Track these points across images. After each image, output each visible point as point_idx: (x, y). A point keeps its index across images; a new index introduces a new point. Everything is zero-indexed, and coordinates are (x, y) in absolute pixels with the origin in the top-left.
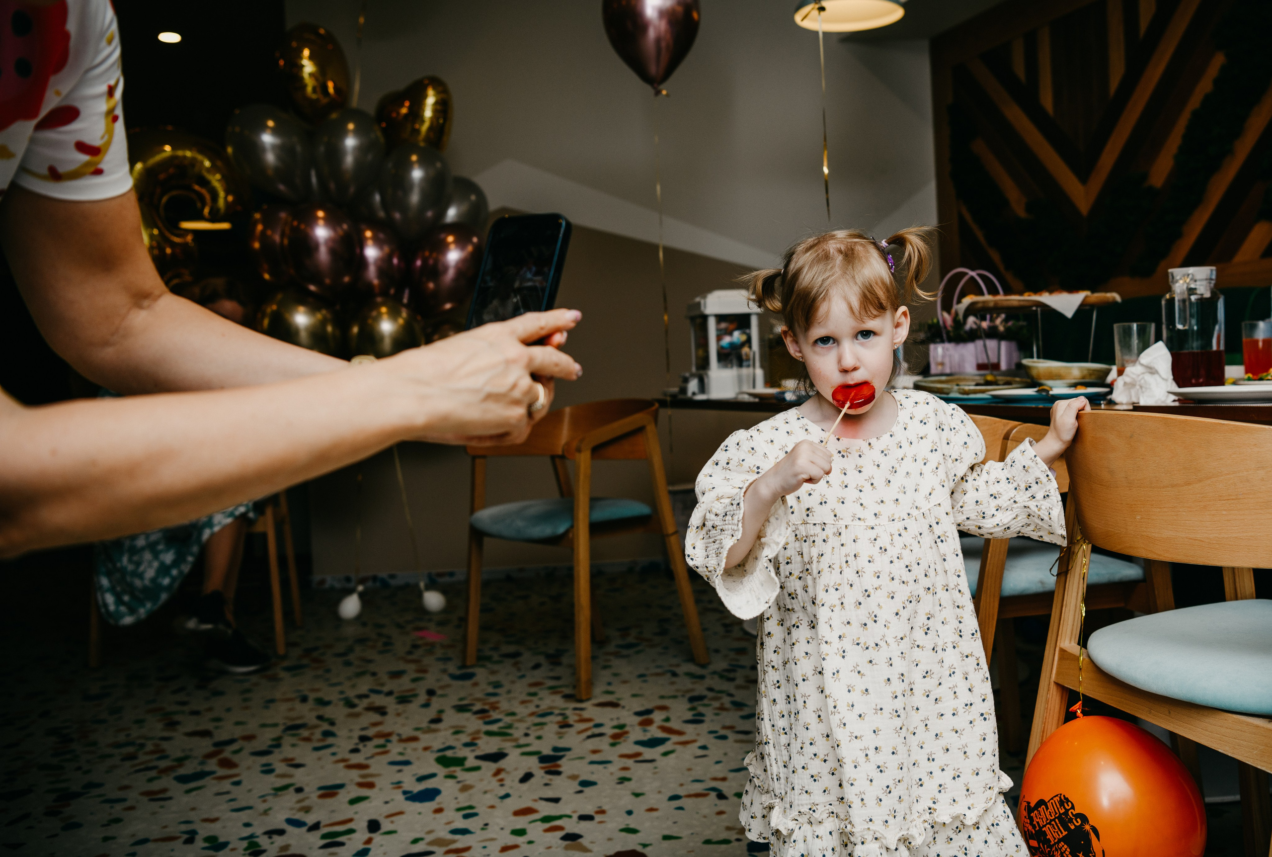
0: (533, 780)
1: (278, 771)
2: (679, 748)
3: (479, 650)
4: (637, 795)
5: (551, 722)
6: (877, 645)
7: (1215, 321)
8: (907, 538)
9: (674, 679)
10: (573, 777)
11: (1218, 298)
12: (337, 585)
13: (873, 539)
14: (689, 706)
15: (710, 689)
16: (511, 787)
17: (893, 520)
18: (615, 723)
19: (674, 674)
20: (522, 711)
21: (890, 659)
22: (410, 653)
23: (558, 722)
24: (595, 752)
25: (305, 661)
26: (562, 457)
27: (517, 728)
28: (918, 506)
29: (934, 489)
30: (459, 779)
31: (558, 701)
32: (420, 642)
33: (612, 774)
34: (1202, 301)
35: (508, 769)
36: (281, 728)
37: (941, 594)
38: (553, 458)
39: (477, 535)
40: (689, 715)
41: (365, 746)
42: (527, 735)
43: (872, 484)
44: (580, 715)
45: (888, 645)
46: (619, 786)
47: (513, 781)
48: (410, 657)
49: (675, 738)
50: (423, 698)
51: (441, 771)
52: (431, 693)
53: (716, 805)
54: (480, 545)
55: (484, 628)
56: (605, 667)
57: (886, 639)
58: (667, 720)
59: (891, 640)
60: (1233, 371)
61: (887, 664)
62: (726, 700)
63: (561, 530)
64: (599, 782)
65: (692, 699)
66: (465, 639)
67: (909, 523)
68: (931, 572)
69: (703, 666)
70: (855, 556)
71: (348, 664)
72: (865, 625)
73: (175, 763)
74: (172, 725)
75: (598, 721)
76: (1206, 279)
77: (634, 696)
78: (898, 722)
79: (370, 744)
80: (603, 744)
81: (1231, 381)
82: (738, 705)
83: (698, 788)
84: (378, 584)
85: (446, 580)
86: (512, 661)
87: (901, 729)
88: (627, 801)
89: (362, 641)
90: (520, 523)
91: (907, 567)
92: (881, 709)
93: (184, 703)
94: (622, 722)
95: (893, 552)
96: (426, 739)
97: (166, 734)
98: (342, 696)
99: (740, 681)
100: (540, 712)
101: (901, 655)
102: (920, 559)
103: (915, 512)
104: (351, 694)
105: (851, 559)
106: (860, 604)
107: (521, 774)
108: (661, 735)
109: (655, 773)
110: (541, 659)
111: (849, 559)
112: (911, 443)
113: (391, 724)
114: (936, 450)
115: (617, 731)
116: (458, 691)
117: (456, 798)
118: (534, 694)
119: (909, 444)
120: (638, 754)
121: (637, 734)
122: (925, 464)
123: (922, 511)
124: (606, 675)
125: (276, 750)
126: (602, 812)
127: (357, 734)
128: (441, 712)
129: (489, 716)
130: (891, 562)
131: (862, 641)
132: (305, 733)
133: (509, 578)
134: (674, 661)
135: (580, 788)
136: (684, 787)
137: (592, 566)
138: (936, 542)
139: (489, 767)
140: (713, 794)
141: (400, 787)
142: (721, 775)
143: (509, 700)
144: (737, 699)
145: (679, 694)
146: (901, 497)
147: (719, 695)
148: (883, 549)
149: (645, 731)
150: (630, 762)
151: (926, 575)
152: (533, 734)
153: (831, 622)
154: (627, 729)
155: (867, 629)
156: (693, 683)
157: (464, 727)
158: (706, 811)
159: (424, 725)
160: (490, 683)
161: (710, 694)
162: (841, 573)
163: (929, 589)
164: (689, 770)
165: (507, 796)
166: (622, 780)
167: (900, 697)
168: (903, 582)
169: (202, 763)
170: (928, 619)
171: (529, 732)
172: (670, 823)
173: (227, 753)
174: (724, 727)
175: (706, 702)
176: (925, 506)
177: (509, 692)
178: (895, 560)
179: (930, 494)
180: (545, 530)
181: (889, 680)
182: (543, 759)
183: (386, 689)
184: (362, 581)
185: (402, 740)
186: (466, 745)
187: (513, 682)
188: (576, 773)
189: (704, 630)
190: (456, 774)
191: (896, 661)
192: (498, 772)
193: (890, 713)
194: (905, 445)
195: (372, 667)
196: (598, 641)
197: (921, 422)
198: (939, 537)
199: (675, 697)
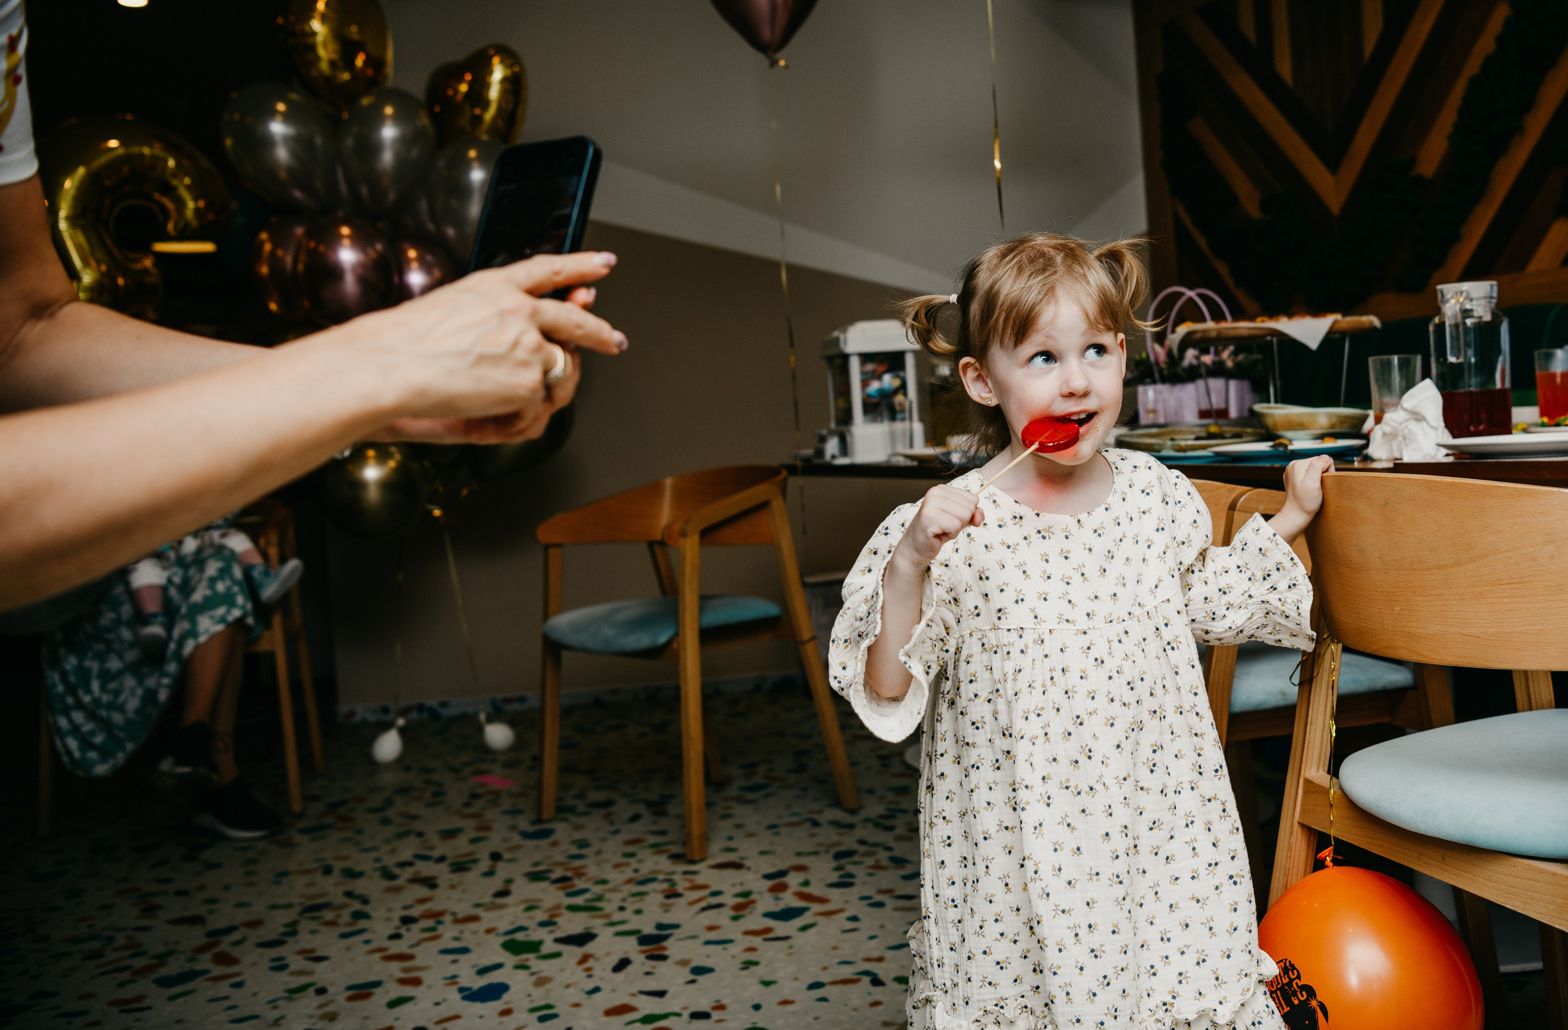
0: (630, 969)
1: (293, 967)
2: (821, 920)
3: (559, 799)
4: (767, 984)
5: (654, 891)
6: (1091, 789)
7: (1499, 351)
8: (1129, 645)
9: (816, 830)
10: (683, 963)
11: (1501, 322)
12: (371, 718)
13: (1085, 647)
14: (834, 864)
15: (862, 842)
16: (602, 979)
17: (1111, 622)
18: (738, 890)
19: (815, 824)
20: (616, 877)
21: (1110, 807)
22: (467, 805)
23: (663, 891)
24: (711, 928)
25: (329, 820)
26: (662, 543)
27: (609, 901)
28: (1142, 603)
29: (1162, 581)
30: (533, 970)
31: (663, 863)
32: (480, 791)
33: (734, 957)
34: (1480, 326)
35: (598, 954)
36: (298, 909)
37: (1172, 717)
38: (651, 544)
39: (553, 648)
40: (834, 877)
41: (408, 930)
42: (622, 909)
43: (1083, 574)
44: (691, 881)
45: (1107, 788)
46: (744, 973)
47: (604, 970)
48: (468, 811)
49: (816, 908)
50: (485, 864)
51: (509, 959)
52: (496, 857)
53: (869, 994)
54: (557, 661)
55: (566, 769)
56: (725, 817)
57: (1104, 780)
58: (806, 883)
59: (1110, 782)
60: (1523, 414)
61: (1106, 814)
62: (883, 856)
63: (662, 639)
64: (716, 968)
65: (838, 856)
66: (539, 786)
67: (1131, 625)
68: (1159, 690)
69: (853, 812)
70: (1063, 670)
71: (386, 822)
72: (1077, 762)
73: (155, 961)
74: (151, 910)
75: (715, 888)
76: (1485, 298)
77: (763, 853)
78: (1120, 891)
79: (416, 927)
80: (722, 917)
81: (1520, 427)
82: (899, 862)
83: (847, 972)
84: (425, 715)
85: (516, 707)
86: (603, 812)
87: (1124, 899)
88: (754, 992)
89: (404, 790)
90: (608, 631)
91: (1129, 683)
92: (1097, 874)
93: (167, 881)
94: (746, 888)
95: (1111, 665)
96: (489, 918)
97: (143, 923)
98: (378, 865)
99: (900, 830)
100: (641, 878)
101: (1123, 801)
102: (1144, 673)
103: (1137, 611)
104: (390, 861)
105: (1057, 674)
106: (1070, 734)
107: (614, 960)
108: (798, 903)
109: (790, 954)
110: (641, 808)
111: (1054, 674)
112: (1131, 519)
113: (444, 899)
114: (1163, 529)
115: (740, 900)
116: (533, 853)
117: (529, 995)
118: (632, 855)
119: (1129, 520)
120: (768, 930)
121: (766, 903)
122: (1149, 547)
123: (1146, 609)
124: (725, 828)
125: (290, 940)
126: (721, 1007)
127: (399, 913)
128: (509, 881)
129: (573, 886)
130: (1110, 678)
131: (1072, 784)
132: (329, 915)
133: (598, 703)
134: (815, 806)
135: (692, 977)
136: (828, 972)
137: (704, 686)
138: (1165, 650)
139: (572, 953)
140: (866, 980)
141: (455, 983)
142: (876, 954)
143: (598, 864)
144: (897, 853)
145: (821, 849)
146: (1119, 590)
147: (874, 849)
148: (1099, 661)
149: (777, 899)
150: (757, 941)
151: (1152, 694)
152: (631, 907)
153: (1032, 760)
154: (753, 897)
155: (1078, 768)
156: (840, 834)
157: (539, 901)
158: (856, 1002)
159: (487, 899)
160: (573, 842)
161: (862, 849)
162: (1044, 693)
163: (1155, 712)
164: (835, 948)
165: (597, 990)
166: (748, 965)
167: (1123, 857)
168: (1125, 704)
169: (192, 960)
170: (1154, 751)
171: (625, 905)
172: (809, 1019)
173: (225, 945)
174: (881, 892)
175: (856, 858)
176: (1150, 603)
177: (599, 853)
178: (1115, 675)
179: (1156, 587)
180: (642, 640)
181: (1107, 835)
182: (644, 940)
183: (436, 854)
184: (404, 712)
185: (457, 921)
186: (543, 924)
187: (604, 840)
188: (687, 957)
189: (853, 764)
190: (529, 963)
191: (1118, 809)
192: (585, 959)
193: (1110, 879)
194: (1124, 521)
195: (418, 826)
196: (714, 782)
197: (1143, 491)
198: (1169, 643)
199: (816, 853)
